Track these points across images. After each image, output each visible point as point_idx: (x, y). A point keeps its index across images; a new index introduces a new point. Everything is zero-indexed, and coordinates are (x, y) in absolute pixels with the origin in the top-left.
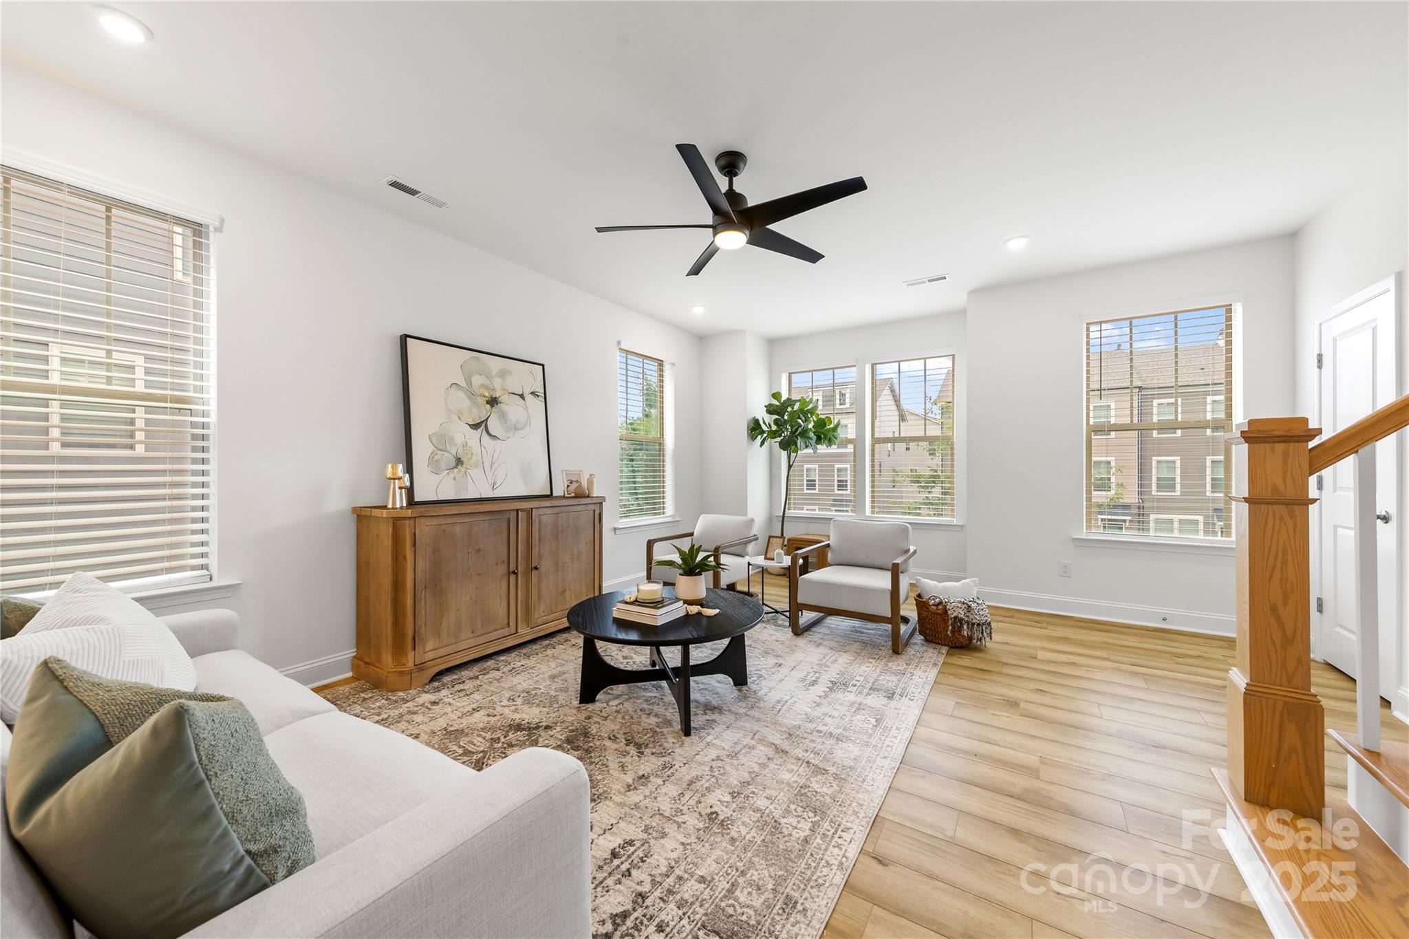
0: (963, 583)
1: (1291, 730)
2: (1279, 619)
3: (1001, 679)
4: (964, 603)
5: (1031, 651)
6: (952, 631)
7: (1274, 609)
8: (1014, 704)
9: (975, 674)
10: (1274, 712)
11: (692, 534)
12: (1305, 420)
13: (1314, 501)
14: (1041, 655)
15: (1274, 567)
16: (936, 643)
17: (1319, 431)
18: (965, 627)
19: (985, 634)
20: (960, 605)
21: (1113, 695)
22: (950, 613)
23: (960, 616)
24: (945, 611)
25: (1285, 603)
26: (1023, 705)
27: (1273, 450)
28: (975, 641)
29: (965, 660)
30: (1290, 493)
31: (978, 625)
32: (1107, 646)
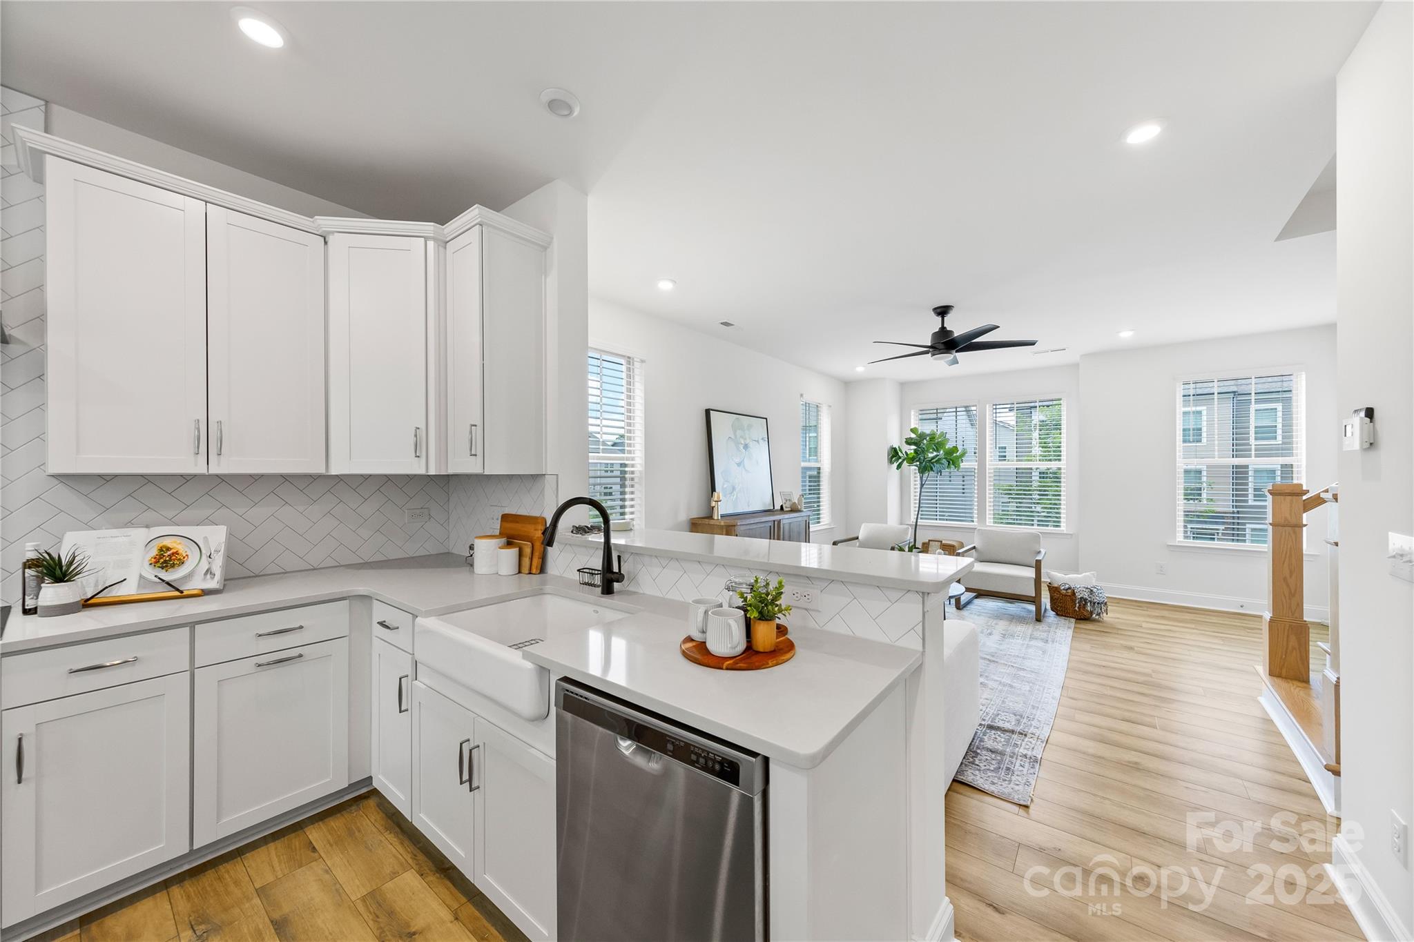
0: (1085, 576)
1: (1293, 639)
2: (1288, 586)
3: (1116, 636)
4: (1087, 588)
5: (1138, 623)
6: (1078, 608)
7: (1285, 579)
8: (1131, 648)
9: (1099, 633)
10: (1284, 630)
11: (857, 538)
12: (1301, 485)
13: (1306, 525)
14: (1144, 625)
15: (1286, 557)
16: (1065, 616)
17: (1308, 491)
18: (1089, 604)
19: (1103, 610)
20: (1085, 590)
21: (1199, 646)
22: (1079, 595)
23: (1085, 597)
24: (1074, 594)
25: (1291, 577)
26: (1136, 649)
27: (1284, 500)
28: (1094, 615)
29: (1089, 626)
30: (1293, 521)
31: (1098, 603)
32: (1192, 621)
